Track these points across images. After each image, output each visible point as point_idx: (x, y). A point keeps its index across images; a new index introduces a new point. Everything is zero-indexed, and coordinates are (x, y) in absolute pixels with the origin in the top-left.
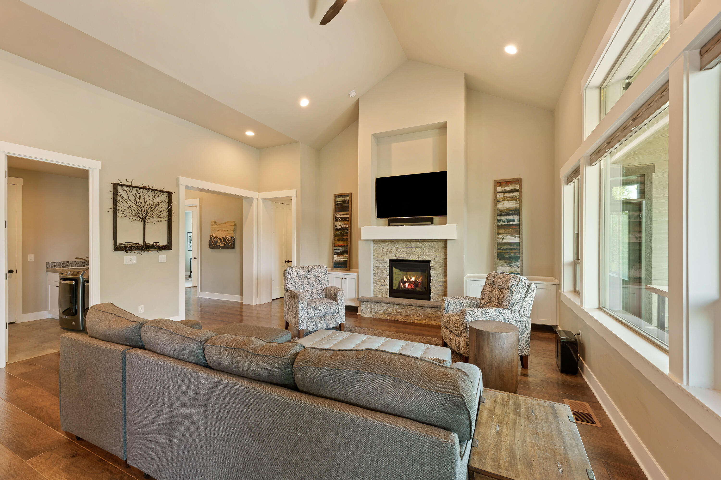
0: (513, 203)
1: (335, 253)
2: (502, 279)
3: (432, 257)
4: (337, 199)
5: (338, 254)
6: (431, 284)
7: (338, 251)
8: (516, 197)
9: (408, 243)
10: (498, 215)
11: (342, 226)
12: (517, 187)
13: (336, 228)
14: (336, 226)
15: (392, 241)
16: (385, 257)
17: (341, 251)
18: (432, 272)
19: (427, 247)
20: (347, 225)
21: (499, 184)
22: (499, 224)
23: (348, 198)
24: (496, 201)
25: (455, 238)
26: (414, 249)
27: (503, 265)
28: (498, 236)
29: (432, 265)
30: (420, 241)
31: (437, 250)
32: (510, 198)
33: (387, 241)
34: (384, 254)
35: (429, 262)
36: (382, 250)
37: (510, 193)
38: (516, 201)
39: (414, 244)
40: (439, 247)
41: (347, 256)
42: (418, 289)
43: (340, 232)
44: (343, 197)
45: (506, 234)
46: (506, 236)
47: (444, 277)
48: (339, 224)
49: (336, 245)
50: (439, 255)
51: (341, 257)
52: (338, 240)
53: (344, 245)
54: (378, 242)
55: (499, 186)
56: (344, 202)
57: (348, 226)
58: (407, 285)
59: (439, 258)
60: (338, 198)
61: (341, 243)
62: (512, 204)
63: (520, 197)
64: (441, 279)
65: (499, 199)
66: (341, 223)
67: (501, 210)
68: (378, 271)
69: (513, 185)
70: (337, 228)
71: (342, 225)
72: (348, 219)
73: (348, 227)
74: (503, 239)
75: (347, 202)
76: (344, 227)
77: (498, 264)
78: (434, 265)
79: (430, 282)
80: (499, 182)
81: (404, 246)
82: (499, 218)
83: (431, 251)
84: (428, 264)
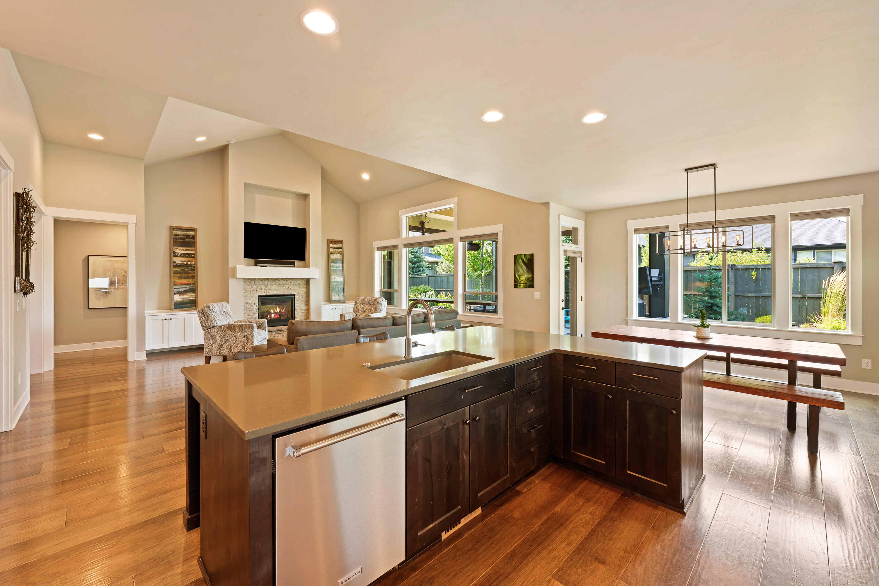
0: (339, 256)
1: (176, 293)
2: (370, 300)
3: (297, 292)
4: (175, 232)
5: (179, 293)
6: (296, 312)
7: (180, 290)
8: (340, 252)
9: (277, 281)
10: (330, 263)
11: (185, 263)
12: (340, 245)
13: (175, 264)
14: (175, 262)
15: (261, 279)
16: (255, 293)
17: (185, 289)
18: (297, 303)
19: (292, 284)
20: (192, 261)
22: (331, 268)
23: (192, 233)
24: (329, 253)
25: (316, 278)
26: (282, 286)
27: (335, 296)
28: (330, 277)
29: (297, 297)
30: (287, 280)
31: (301, 287)
32: (337, 252)
33: (258, 279)
34: (254, 290)
35: (294, 295)
36: (252, 287)
37: (337, 249)
38: (340, 254)
39: (282, 282)
40: (302, 284)
41: (194, 294)
42: (282, 318)
43: (181, 269)
44: (185, 231)
45: (335, 276)
47: (306, 306)
48: (179, 261)
49: (176, 284)
50: (303, 290)
51: (185, 296)
52: (178, 278)
53: (189, 283)
54: (248, 280)
55: (331, 243)
56: (188, 236)
57: (193, 263)
58: (273, 315)
59: (302, 293)
60: (177, 231)
61: (184, 281)
63: (343, 252)
64: (304, 308)
65: (331, 252)
66: (183, 259)
67: (332, 260)
68: (248, 306)
69: (338, 244)
70: (176, 265)
71: (185, 261)
72: (193, 256)
73: (194, 264)
74: (334, 279)
75: (191, 237)
76: (187, 264)
77: (331, 295)
79: (295, 311)
80: (331, 241)
81: (273, 284)
83: (296, 287)
84: (293, 297)
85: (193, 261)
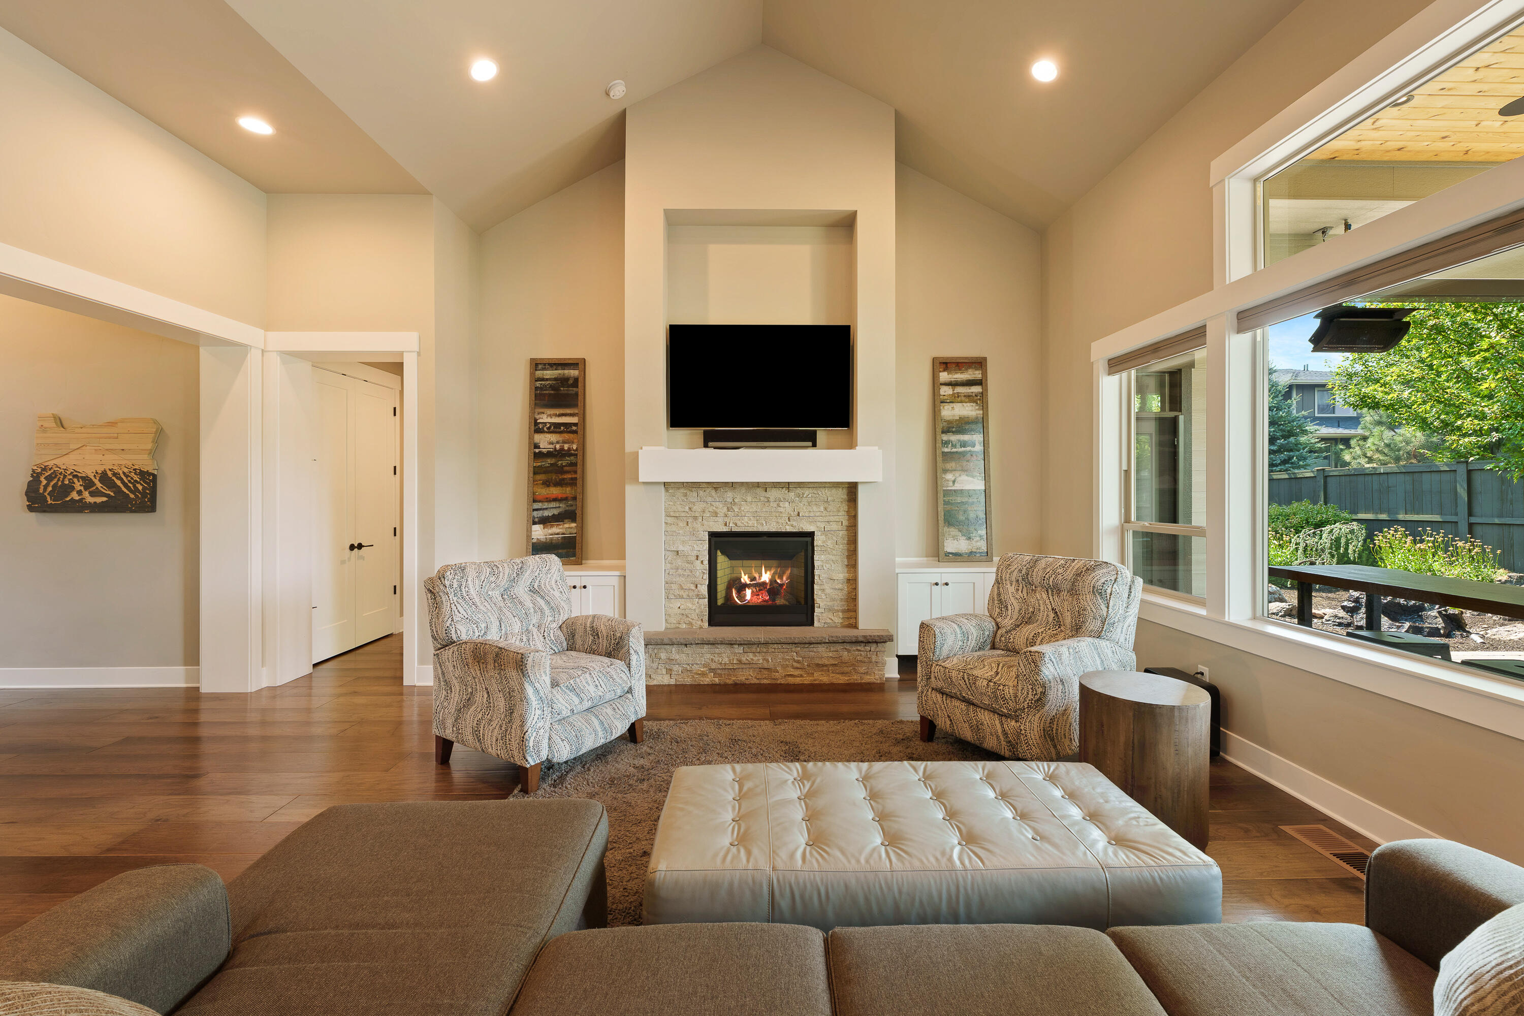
0: (971, 408)
1: (536, 520)
2: (1060, 571)
3: (819, 524)
4: (539, 373)
5: (544, 521)
6: (816, 587)
7: (546, 513)
8: (976, 396)
9: (760, 491)
10: (943, 432)
11: (558, 447)
12: (977, 375)
13: (537, 451)
14: (536, 446)
15: (716, 486)
16: (698, 525)
17: (556, 512)
18: (819, 559)
19: (805, 501)
20: (573, 443)
21: (944, 366)
22: (946, 450)
23: (574, 373)
24: (937, 402)
25: (879, 478)
26: (775, 505)
27: (955, 538)
28: (943, 476)
29: (818, 540)
30: (788, 486)
31: (830, 508)
32: (965, 396)
33: (705, 485)
34: (695, 518)
35: (811, 535)
36: (690, 509)
37: (966, 387)
38: (977, 403)
39: (774, 494)
40: (833, 501)
41: (574, 525)
42: (780, 601)
43: (550, 461)
44: (560, 367)
45: (959, 472)
46: (960, 475)
47: (846, 570)
48: (546, 441)
49: (538, 498)
50: (837, 518)
51: (555, 530)
52: (543, 484)
53: (564, 496)
54: (679, 488)
55: (944, 371)
56: (564, 381)
57: (575, 447)
58: (748, 592)
59: (834, 526)
60: (544, 369)
61: (555, 491)
62: (968, 410)
63: (984, 396)
64: (840, 574)
65: (945, 397)
66: (553, 437)
67: (949, 422)
68: (679, 562)
69: (970, 371)
70: (540, 452)
71: (558, 443)
72: (574, 428)
73: (577, 450)
74: (954, 482)
75: (571, 382)
76: (562, 449)
77: (946, 535)
78: (824, 542)
79: (813, 582)
80: (944, 363)
81: (749, 499)
82: (945, 437)
83: (815, 508)
84: (809, 539)
85: (575, 441)
